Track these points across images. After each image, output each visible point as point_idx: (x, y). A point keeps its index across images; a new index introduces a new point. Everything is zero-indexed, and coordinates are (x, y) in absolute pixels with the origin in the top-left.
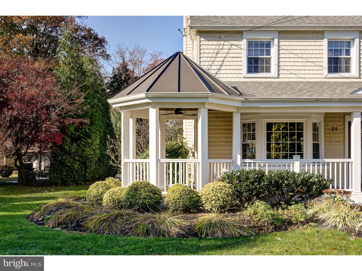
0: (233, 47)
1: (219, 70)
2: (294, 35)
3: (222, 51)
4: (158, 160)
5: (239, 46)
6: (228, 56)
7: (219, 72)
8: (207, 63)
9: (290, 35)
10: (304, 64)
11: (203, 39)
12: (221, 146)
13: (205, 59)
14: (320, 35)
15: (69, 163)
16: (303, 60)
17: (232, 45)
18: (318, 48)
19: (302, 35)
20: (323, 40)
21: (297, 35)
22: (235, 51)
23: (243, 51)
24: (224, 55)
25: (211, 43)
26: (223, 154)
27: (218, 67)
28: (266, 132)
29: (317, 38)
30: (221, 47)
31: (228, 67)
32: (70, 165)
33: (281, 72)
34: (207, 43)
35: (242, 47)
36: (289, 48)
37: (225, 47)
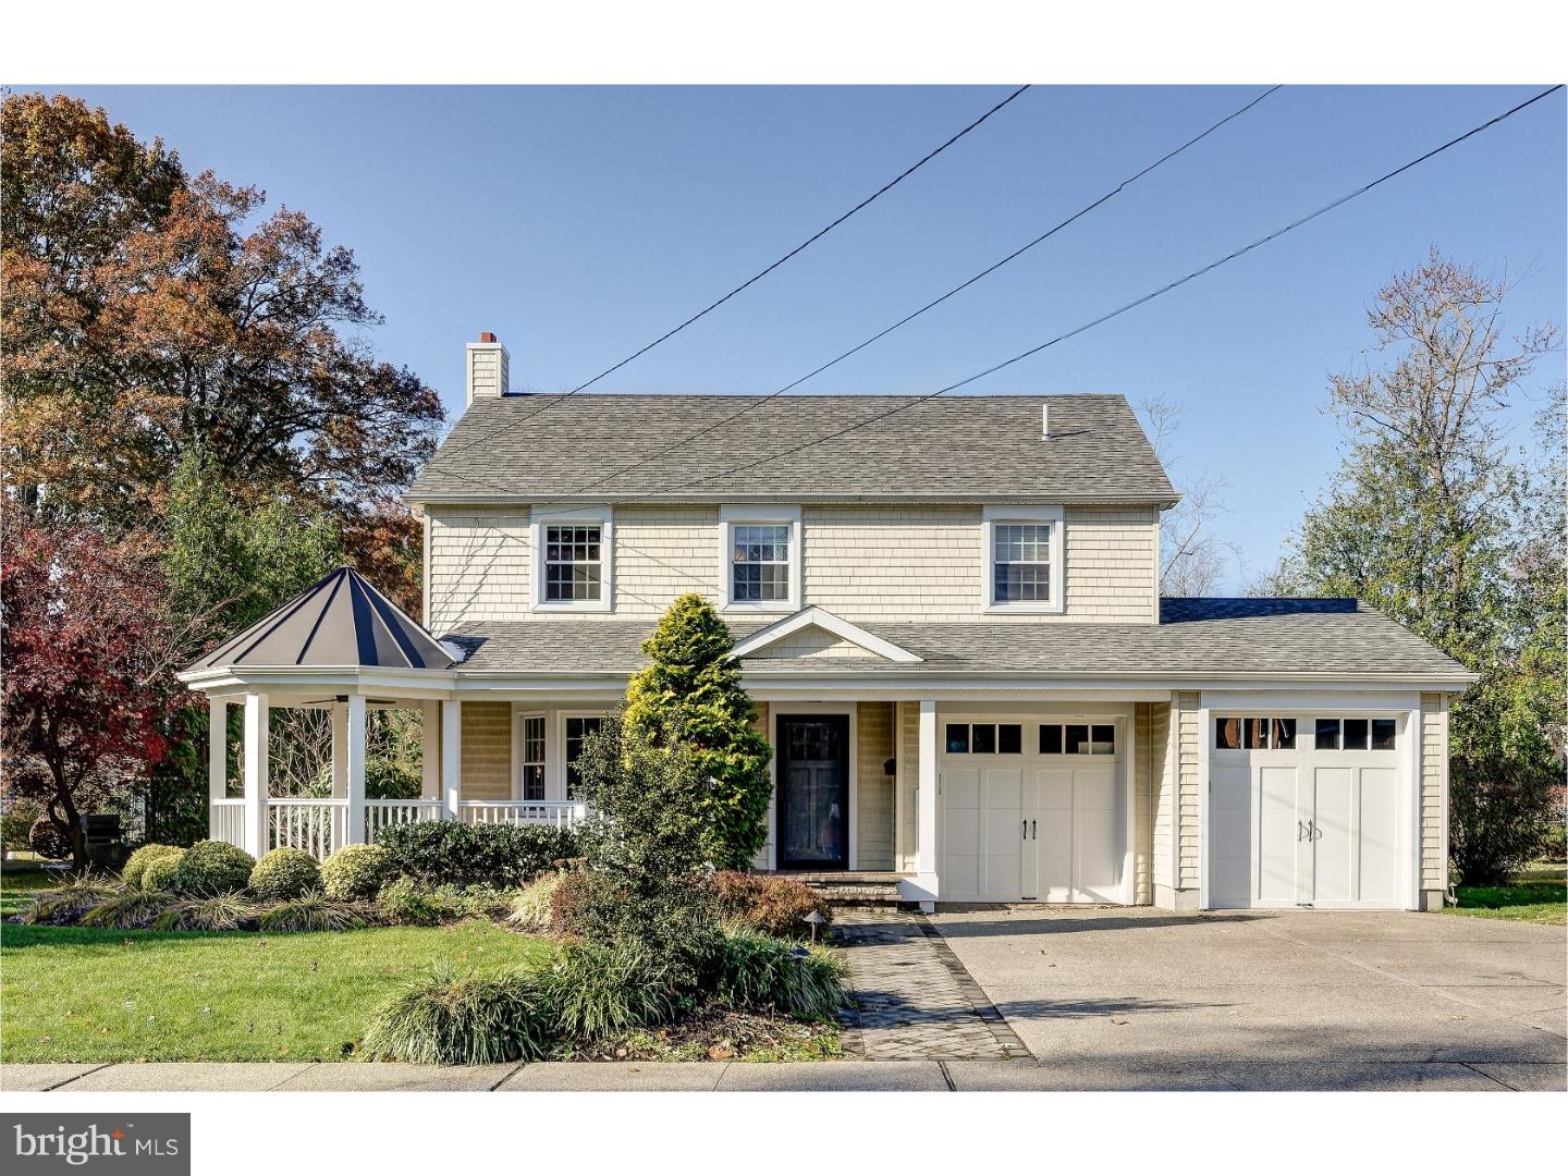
0: (510, 541)
1: (476, 593)
2: (649, 515)
3: (484, 552)
4: (262, 802)
5: (523, 539)
6: (497, 561)
7: (475, 600)
8: (446, 579)
9: (640, 515)
10: (674, 581)
11: (439, 524)
12: (480, 770)
13: (444, 570)
14: (711, 515)
15: (196, 813)
16: (672, 572)
17: (505, 537)
18: (706, 543)
19: (669, 515)
20: (717, 524)
21: (658, 515)
22: (513, 551)
23: (530, 551)
24: (488, 560)
25: (455, 532)
26: (484, 789)
27: (474, 588)
28: (565, 739)
29: (703, 522)
30: (481, 541)
31: (496, 589)
32: (197, 817)
33: (620, 599)
34: (447, 531)
35: (529, 541)
36: (639, 543)
37: (490, 542)
